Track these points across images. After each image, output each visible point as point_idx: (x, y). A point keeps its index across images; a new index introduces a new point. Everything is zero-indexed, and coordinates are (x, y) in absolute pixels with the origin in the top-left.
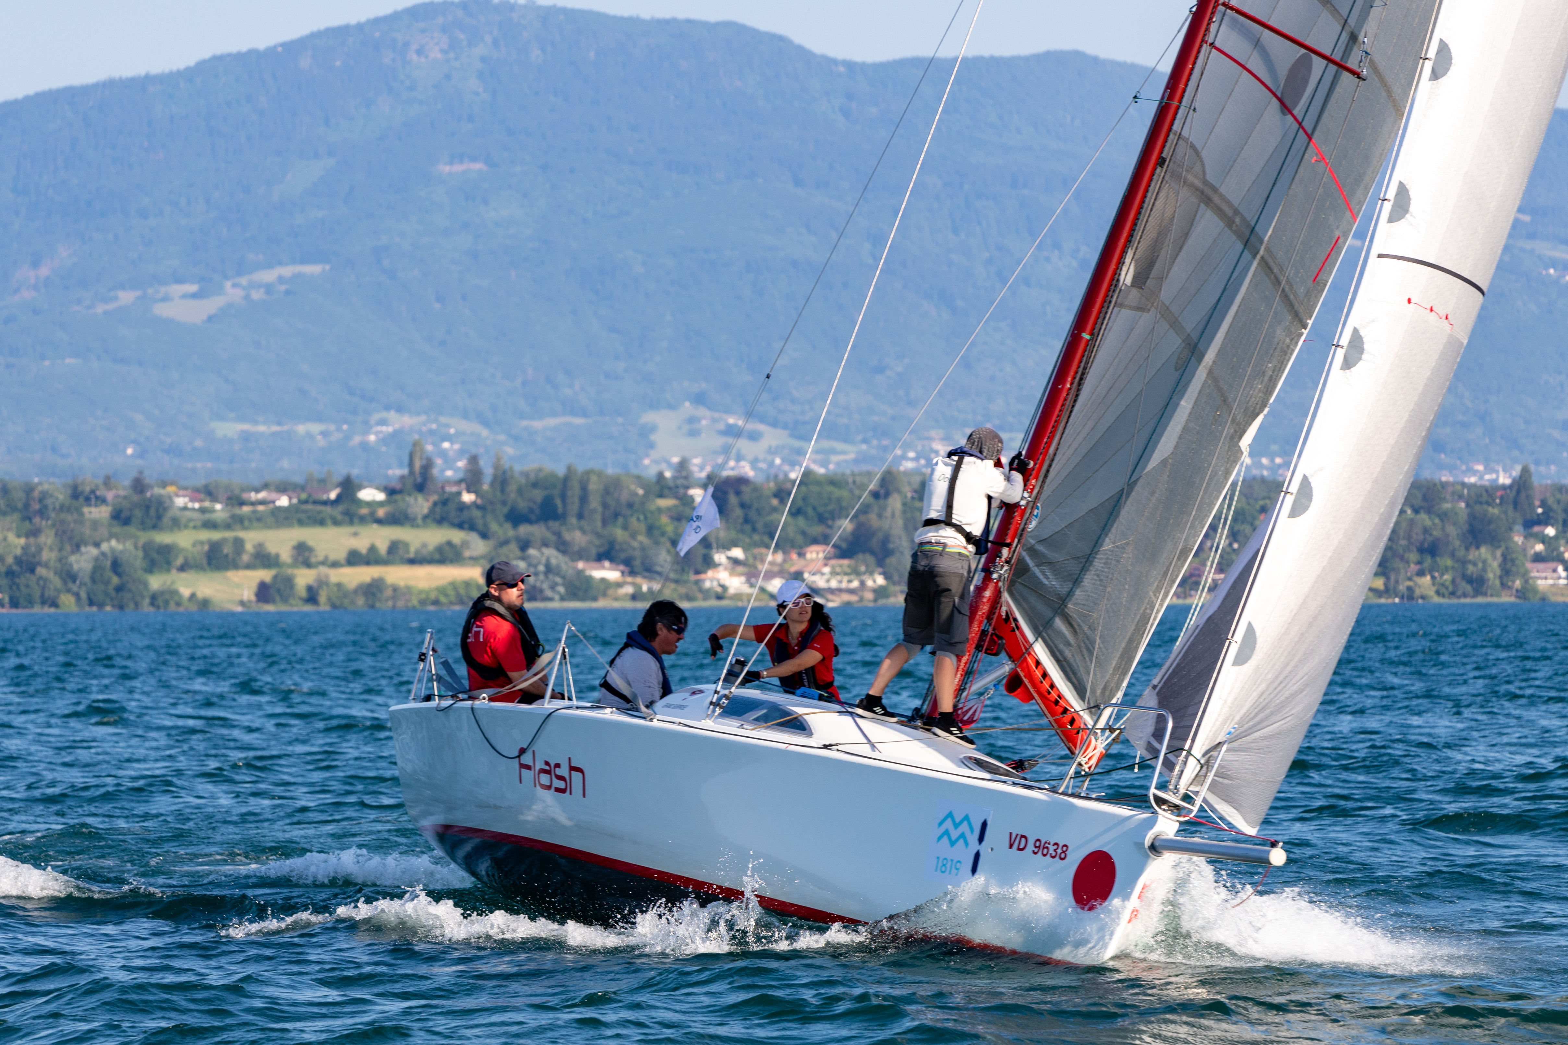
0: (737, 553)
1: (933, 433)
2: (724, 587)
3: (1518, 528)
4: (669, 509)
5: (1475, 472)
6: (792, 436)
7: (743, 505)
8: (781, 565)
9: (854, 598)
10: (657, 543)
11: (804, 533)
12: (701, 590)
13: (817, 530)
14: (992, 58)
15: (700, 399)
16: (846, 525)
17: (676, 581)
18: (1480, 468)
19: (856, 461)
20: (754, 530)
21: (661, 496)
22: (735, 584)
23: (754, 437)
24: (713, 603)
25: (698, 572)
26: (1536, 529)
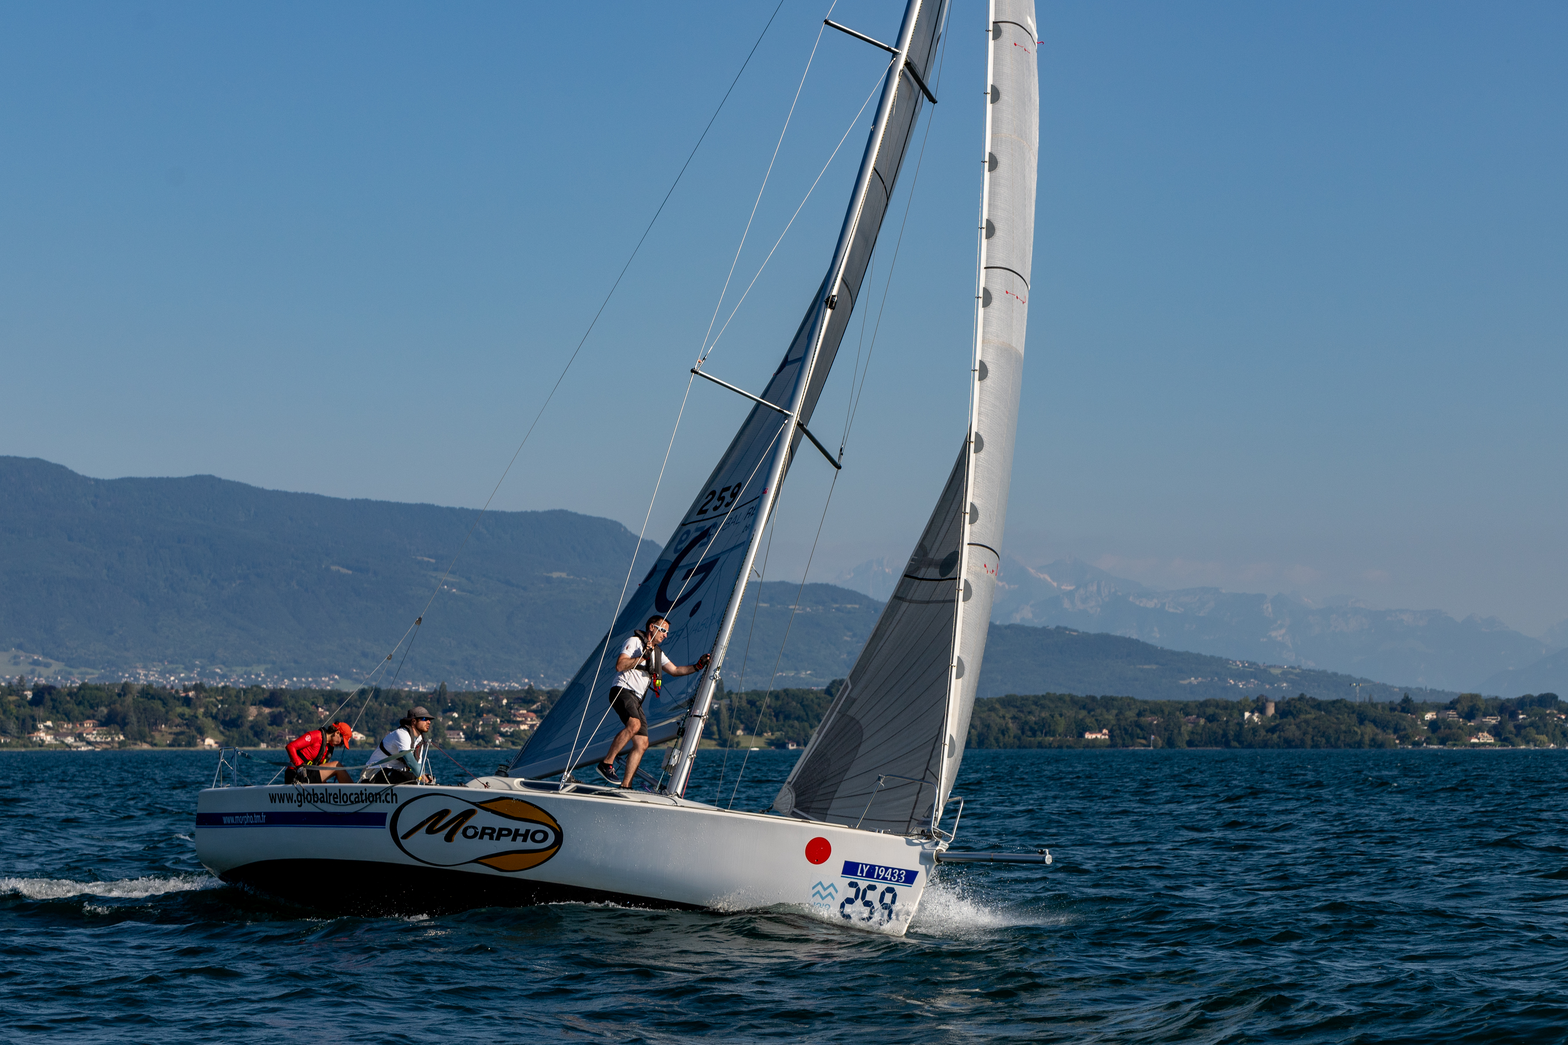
0: (49, 723)
1: (138, 665)
2: (43, 741)
3: (440, 713)
4: (14, 701)
5: (407, 686)
6: (66, 665)
7: (52, 700)
8: (71, 730)
9: (108, 747)
10: (8, 718)
11: (82, 714)
12: (31, 742)
13: (90, 712)
14: (168, 478)
15: (20, 647)
16: (105, 710)
17: (18, 738)
18: (410, 683)
19: (98, 678)
20: (58, 712)
21: (10, 695)
22: (49, 739)
23: (47, 665)
24: (38, 749)
25: (29, 733)
26: (448, 714)
